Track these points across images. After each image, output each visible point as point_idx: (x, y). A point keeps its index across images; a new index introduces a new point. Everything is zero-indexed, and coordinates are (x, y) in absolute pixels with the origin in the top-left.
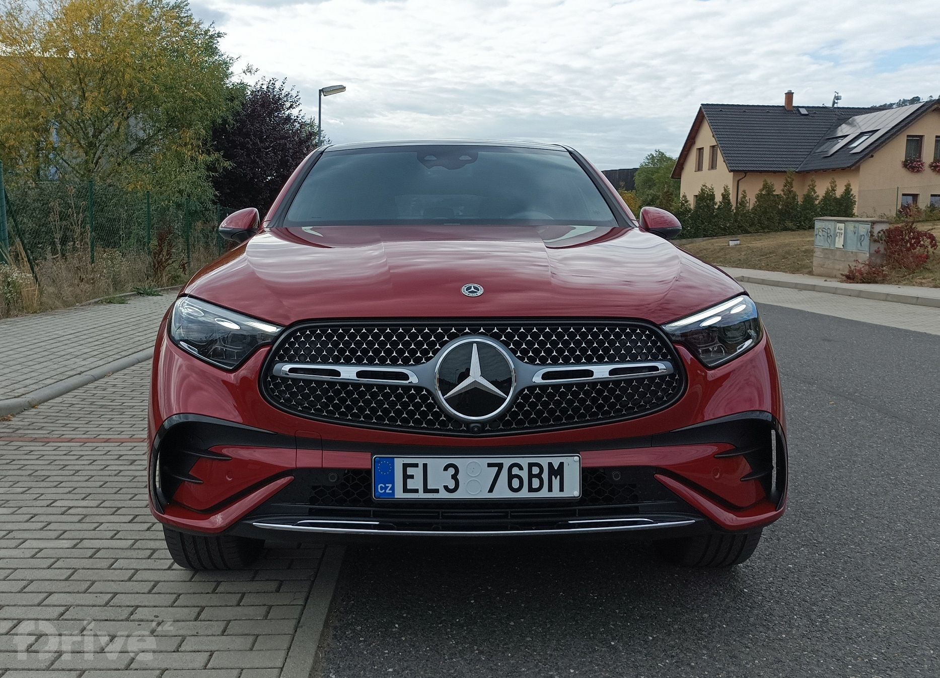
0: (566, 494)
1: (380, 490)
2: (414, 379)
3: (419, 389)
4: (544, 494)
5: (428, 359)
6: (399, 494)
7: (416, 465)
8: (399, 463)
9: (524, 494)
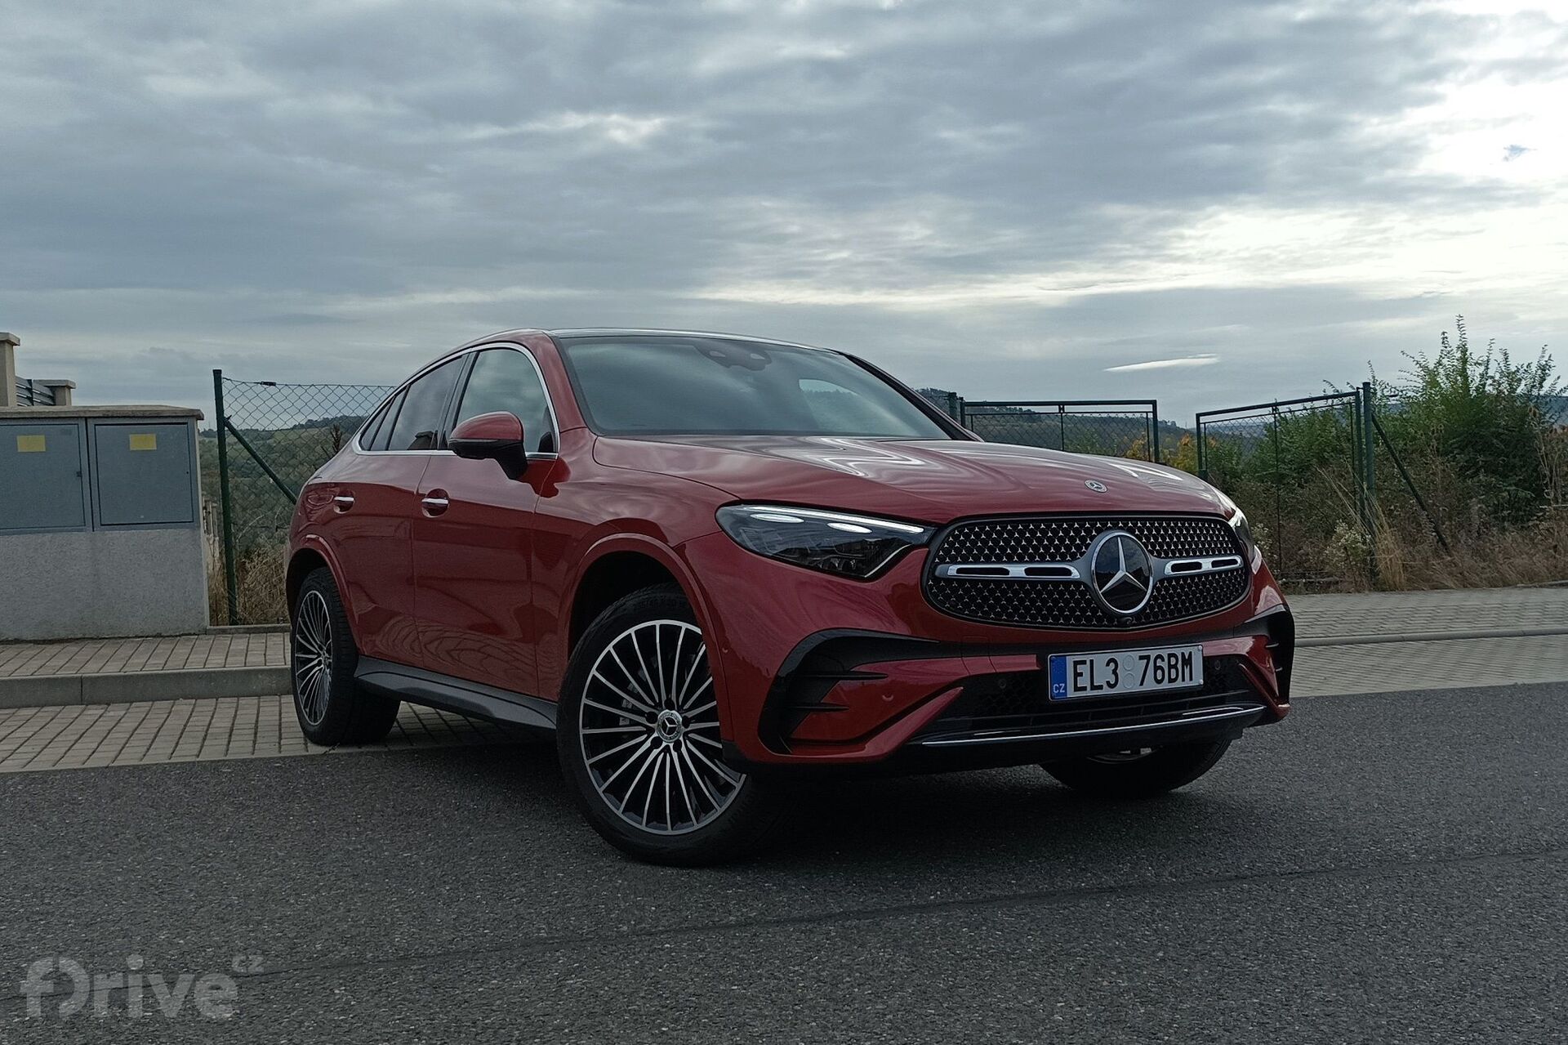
0: (1193, 684)
1: (1054, 690)
2: (1076, 574)
3: (1077, 583)
4: (1179, 684)
5: (1082, 554)
6: (1072, 694)
7: (1084, 662)
8: (1070, 660)
9: (1165, 685)
